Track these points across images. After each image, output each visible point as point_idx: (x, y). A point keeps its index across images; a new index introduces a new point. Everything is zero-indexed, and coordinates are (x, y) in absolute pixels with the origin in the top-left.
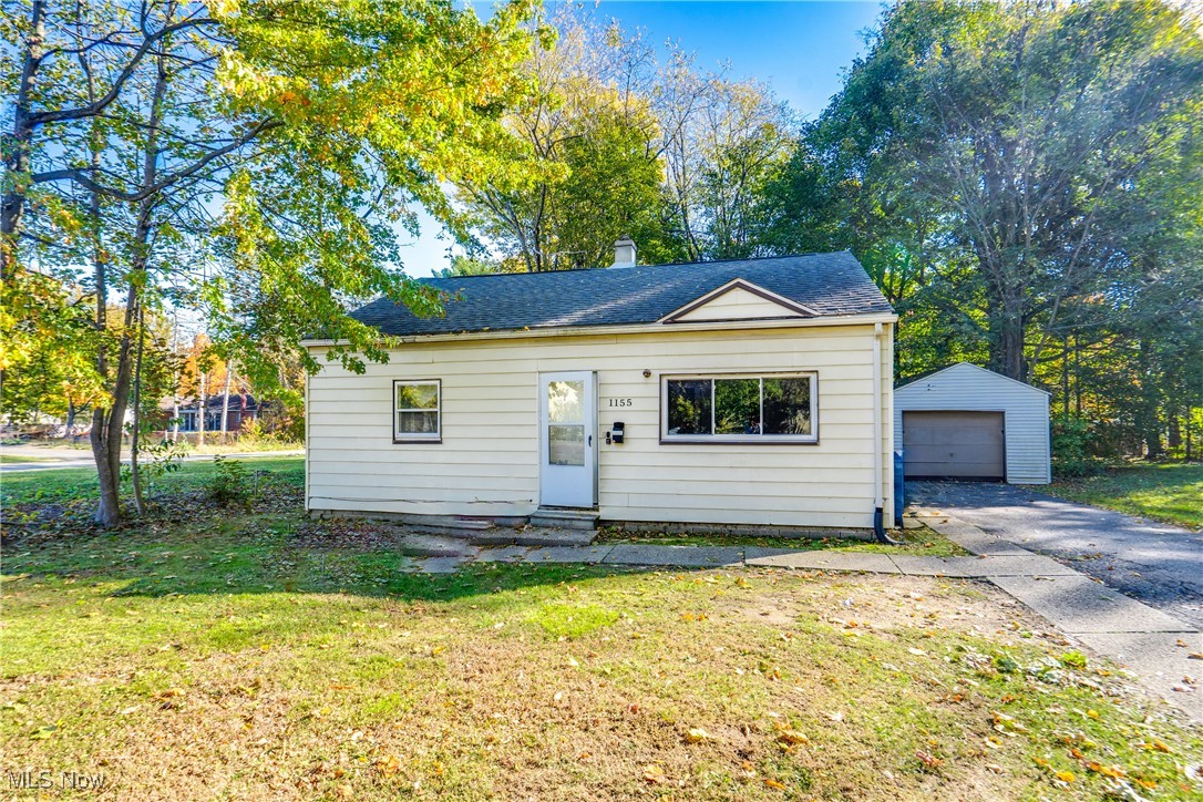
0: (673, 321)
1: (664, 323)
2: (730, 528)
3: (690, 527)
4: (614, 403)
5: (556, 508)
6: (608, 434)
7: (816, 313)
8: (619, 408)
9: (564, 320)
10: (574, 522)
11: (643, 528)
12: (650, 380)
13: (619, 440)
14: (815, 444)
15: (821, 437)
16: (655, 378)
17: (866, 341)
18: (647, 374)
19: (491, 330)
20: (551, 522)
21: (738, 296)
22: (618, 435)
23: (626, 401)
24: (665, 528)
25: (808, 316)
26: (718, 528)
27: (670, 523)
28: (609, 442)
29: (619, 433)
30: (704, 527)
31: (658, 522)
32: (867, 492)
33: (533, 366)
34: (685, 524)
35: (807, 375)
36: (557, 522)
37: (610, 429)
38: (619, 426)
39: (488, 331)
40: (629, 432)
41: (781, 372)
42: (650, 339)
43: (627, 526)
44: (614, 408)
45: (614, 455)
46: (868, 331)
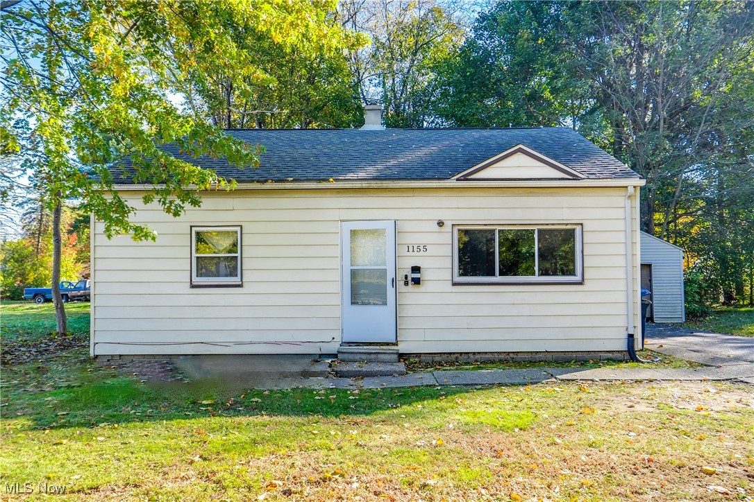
0: (465, 179)
1: (457, 180)
2: (512, 355)
3: (478, 356)
4: (411, 249)
5: (358, 344)
6: (406, 277)
7: (583, 176)
8: (416, 253)
9: (362, 175)
10: (379, 356)
11: (437, 358)
12: (443, 229)
13: (417, 281)
14: (581, 283)
15: (585, 278)
16: (447, 227)
17: (619, 200)
18: (441, 224)
19: (295, 181)
20: (358, 357)
21: (520, 159)
22: (415, 277)
23: (421, 248)
24: (457, 358)
25: (576, 178)
26: (502, 356)
27: (461, 353)
28: (406, 284)
29: (416, 275)
30: (490, 356)
31: (450, 353)
32: (621, 322)
33: (335, 215)
34: (474, 353)
35: (574, 227)
36: (364, 357)
37: (408, 272)
38: (416, 269)
39: (292, 181)
40: (425, 275)
41: (553, 224)
42: (443, 193)
43: (423, 358)
44: (411, 253)
45: (411, 295)
46: (622, 192)
